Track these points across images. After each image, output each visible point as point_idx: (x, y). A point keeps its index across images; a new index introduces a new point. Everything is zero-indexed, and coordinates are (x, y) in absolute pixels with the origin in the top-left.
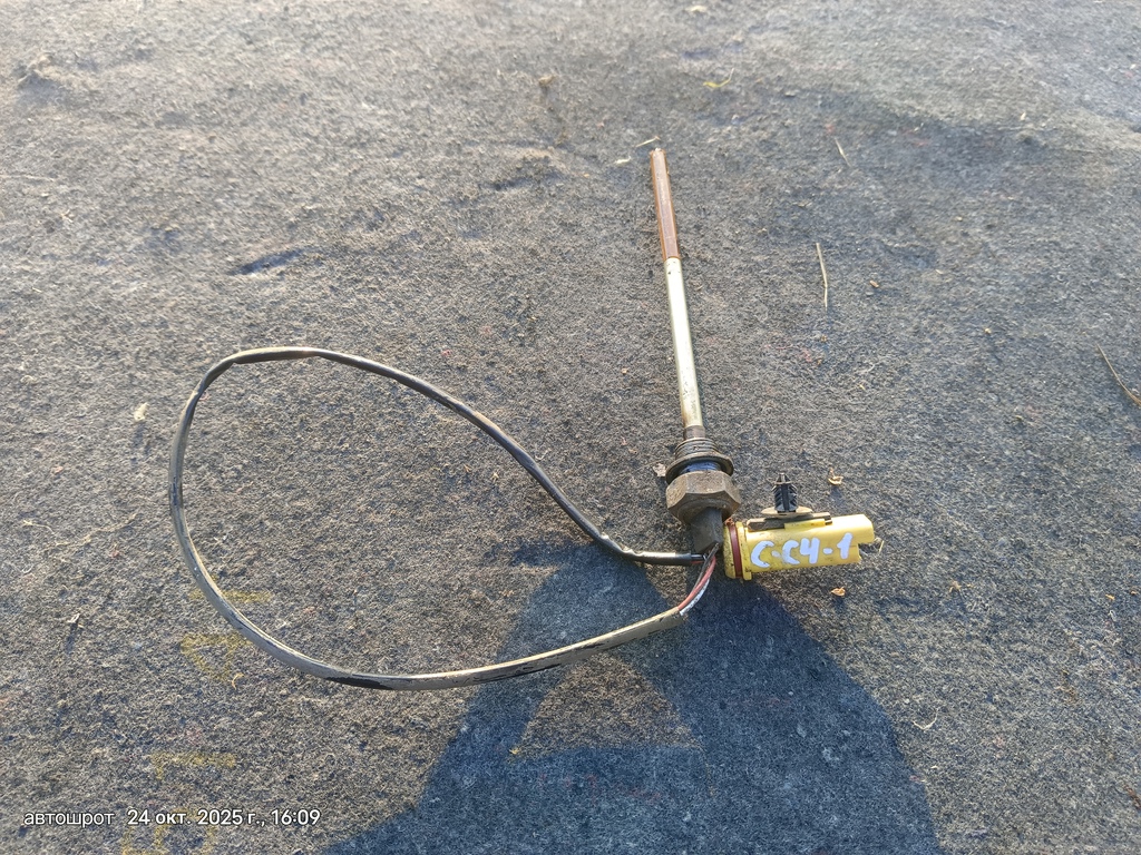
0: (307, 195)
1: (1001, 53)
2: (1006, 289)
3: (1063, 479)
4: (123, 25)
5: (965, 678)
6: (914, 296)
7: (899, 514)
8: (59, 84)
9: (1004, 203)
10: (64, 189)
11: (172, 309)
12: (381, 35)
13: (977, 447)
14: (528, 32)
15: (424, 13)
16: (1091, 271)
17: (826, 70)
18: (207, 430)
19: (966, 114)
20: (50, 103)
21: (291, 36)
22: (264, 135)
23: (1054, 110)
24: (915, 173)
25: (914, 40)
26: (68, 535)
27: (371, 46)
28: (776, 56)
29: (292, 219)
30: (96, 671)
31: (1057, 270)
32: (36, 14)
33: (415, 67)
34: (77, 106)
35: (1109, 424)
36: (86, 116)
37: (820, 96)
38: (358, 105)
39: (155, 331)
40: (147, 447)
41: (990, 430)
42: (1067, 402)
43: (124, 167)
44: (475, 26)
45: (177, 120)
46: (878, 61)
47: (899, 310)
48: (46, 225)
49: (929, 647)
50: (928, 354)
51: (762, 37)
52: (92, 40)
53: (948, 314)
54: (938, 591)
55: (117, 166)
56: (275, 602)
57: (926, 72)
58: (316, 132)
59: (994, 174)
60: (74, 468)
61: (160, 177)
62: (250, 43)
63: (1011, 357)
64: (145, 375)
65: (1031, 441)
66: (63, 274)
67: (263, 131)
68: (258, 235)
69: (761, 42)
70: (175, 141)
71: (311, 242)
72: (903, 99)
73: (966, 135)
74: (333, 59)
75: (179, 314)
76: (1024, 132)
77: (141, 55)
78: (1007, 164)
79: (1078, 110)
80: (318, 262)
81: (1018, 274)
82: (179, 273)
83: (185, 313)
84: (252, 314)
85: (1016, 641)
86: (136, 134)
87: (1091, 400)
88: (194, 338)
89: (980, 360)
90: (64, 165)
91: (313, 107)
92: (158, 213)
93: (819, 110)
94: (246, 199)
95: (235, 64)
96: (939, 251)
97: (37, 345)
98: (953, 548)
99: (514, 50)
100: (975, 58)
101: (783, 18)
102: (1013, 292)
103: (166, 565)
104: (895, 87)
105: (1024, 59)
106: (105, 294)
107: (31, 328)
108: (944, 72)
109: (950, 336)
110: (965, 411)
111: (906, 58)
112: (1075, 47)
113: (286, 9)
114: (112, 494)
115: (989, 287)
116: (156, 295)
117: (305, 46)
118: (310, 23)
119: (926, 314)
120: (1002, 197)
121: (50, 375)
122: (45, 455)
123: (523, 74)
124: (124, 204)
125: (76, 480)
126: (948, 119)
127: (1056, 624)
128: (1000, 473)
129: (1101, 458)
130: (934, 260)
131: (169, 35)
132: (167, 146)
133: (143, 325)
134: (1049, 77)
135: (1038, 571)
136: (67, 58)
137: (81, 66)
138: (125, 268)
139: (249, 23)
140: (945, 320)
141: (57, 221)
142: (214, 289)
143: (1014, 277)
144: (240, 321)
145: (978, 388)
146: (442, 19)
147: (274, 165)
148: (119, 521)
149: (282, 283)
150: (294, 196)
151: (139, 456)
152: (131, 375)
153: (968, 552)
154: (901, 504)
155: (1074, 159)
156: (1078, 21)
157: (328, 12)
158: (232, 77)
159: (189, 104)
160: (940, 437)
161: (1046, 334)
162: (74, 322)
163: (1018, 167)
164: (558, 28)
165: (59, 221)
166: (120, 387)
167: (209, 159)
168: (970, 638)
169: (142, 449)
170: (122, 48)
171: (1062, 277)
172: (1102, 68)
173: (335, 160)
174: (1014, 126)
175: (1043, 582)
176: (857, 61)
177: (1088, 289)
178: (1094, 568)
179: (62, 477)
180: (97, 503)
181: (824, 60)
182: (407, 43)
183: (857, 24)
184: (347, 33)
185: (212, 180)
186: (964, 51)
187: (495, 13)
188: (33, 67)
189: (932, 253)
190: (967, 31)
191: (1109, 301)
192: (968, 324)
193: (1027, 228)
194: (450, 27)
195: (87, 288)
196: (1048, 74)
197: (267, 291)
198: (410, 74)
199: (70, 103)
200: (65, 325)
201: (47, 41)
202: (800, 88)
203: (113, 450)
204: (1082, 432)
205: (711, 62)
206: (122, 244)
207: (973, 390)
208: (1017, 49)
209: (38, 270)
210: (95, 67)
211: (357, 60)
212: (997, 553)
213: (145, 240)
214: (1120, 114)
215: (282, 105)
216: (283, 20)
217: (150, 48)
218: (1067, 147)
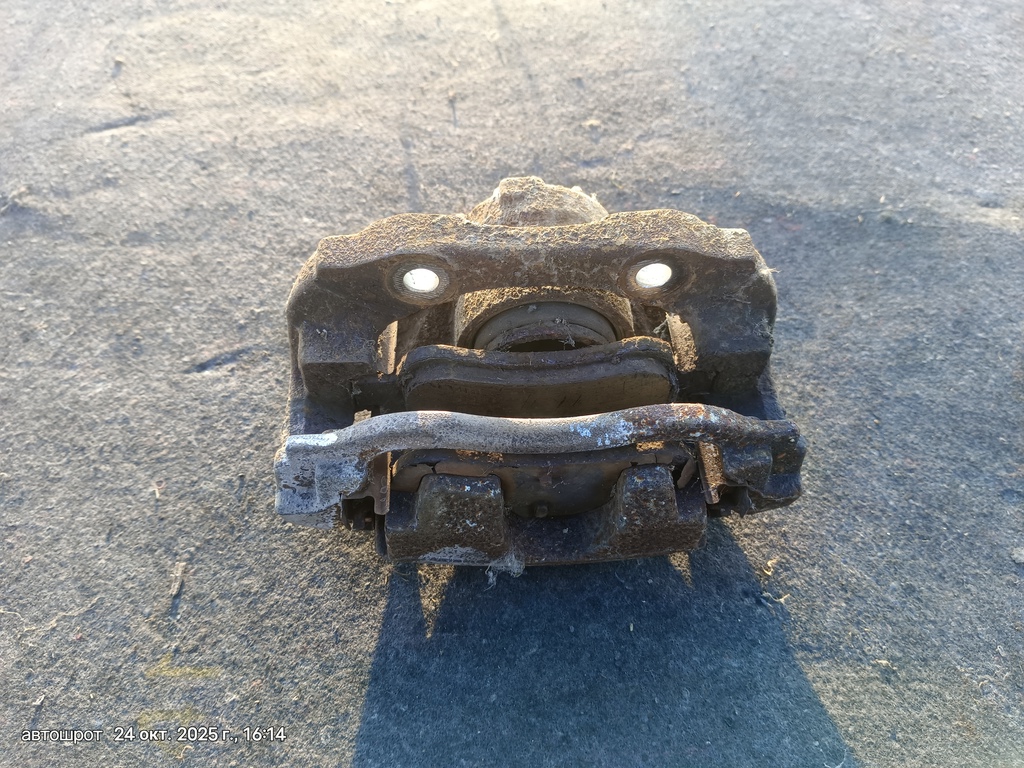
0: (255, 300)
1: (860, 145)
2: (879, 353)
3: (945, 525)
4: (92, 157)
5: (869, 719)
6: (797, 365)
7: (798, 565)
8: (36, 210)
9: (871, 277)
10: (39, 303)
11: (134, 406)
12: (319, 158)
13: (863, 499)
14: (447, 151)
15: (356, 138)
16: (954, 333)
17: (707, 170)
18: (163, 516)
19: (832, 200)
20: (28, 228)
21: (240, 161)
22: (217, 248)
23: (910, 192)
24: (790, 254)
25: (782, 138)
26: (36, 620)
27: (310, 168)
28: (662, 160)
29: (242, 322)
30: (58, 751)
31: (923, 333)
32: (18, 152)
33: (349, 184)
34: (52, 229)
35: (981, 471)
36: (59, 237)
37: (702, 193)
38: (299, 220)
39: (117, 427)
40: (109, 534)
41: (874, 483)
42: (942, 453)
43: (92, 281)
44: (401, 147)
45: (140, 238)
46: (751, 159)
47: (785, 378)
48: (21, 336)
49: (833, 690)
50: (813, 416)
51: (650, 143)
52: (66, 172)
53: (828, 379)
54: (838, 636)
55: (86, 281)
56: (225, 677)
57: (795, 165)
58: (262, 244)
59: (859, 251)
60: (42, 557)
61: (124, 289)
62: (204, 168)
63: (888, 415)
64: (108, 468)
65: (912, 491)
66: (36, 379)
67: (216, 244)
68: (211, 337)
69: (648, 148)
70: (137, 257)
71: (259, 341)
72: (776, 190)
73: (834, 219)
74: (276, 180)
75: (140, 410)
76: (884, 214)
77: (108, 183)
78: (872, 242)
79: (930, 191)
80: (265, 358)
81: (888, 339)
82: (140, 374)
83: (145, 409)
84: (205, 408)
85: (914, 680)
86: (103, 252)
87: (963, 451)
88: (153, 432)
89: (860, 419)
90: (39, 281)
91: (259, 222)
92: (122, 321)
93: (702, 205)
94: (201, 305)
95: (190, 187)
96: (816, 322)
97: (12, 444)
98: (849, 595)
99: (436, 167)
100: (837, 151)
101: (667, 126)
102: (885, 356)
103: (125, 645)
104: (768, 180)
105: (880, 149)
106: (74, 395)
107: (7, 429)
108: (810, 165)
109: (831, 399)
110: (850, 467)
111: (777, 155)
112: (924, 136)
113: (236, 138)
114: (77, 579)
115: (863, 353)
116: (119, 395)
117: (253, 169)
118: (256, 149)
119: (808, 380)
120: (870, 272)
121: (22, 472)
122: (16, 546)
123: (442, 188)
124: (91, 314)
125: (44, 568)
126: (817, 206)
127: (949, 662)
128: (886, 522)
129: (976, 503)
130: (812, 331)
131: (132, 164)
132: (131, 262)
133: (107, 422)
134: (903, 164)
135: (928, 613)
136: (44, 188)
137: (57, 194)
138: (92, 372)
139: (204, 152)
140: (826, 384)
141: (32, 331)
142: (171, 387)
143: (886, 343)
144: (195, 415)
145: (861, 444)
146: (371, 142)
147: (225, 274)
148: (82, 606)
149: (232, 378)
150: (243, 301)
151: (102, 543)
152: (95, 469)
153: (862, 598)
154: (798, 556)
155: (931, 234)
156: (924, 113)
157: (272, 140)
158: (188, 199)
159: (151, 224)
160: (830, 492)
161: (918, 392)
162: (45, 422)
163: (881, 244)
164: (472, 147)
165: (33, 331)
166: (86, 480)
167: (168, 272)
168: (870, 680)
169: (104, 536)
170: (92, 177)
171: (928, 339)
172: (948, 153)
173: (280, 267)
174: (875, 208)
175: (934, 622)
176: (733, 160)
177: (953, 350)
178: (980, 607)
179: (32, 566)
180: (63, 589)
181: (705, 161)
182: (341, 164)
183: (732, 128)
184: (289, 158)
185: (171, 289)
186: (826, 146)
187: (417, 135)
188: (14, 197)
189: (810, 324)
190: (828, 127)
191: (973, 358)
192: (847, 387)
193: (893, 298)
194: (379, 149)
195: (57, 391)
196: (902, 161)
197: (219, 387)
198: (344, 191)
199: (46, 227)
200: (37, 425)
201: (26, 174)
202: (684, 187)
203: (78, 539)
204: (958, 480)
205: (606, 169)
206: (89, 349)
207: (855, 446)
208: (874, 140)
209: (14, 376)
210: (67, 194)
211: (298, 180)
212: (889, 597)
213: (110, 345)
214: (968, 192)
215: (233, 221)
216: (233, 149)
217: (117, 176)
218: (924, 224)
